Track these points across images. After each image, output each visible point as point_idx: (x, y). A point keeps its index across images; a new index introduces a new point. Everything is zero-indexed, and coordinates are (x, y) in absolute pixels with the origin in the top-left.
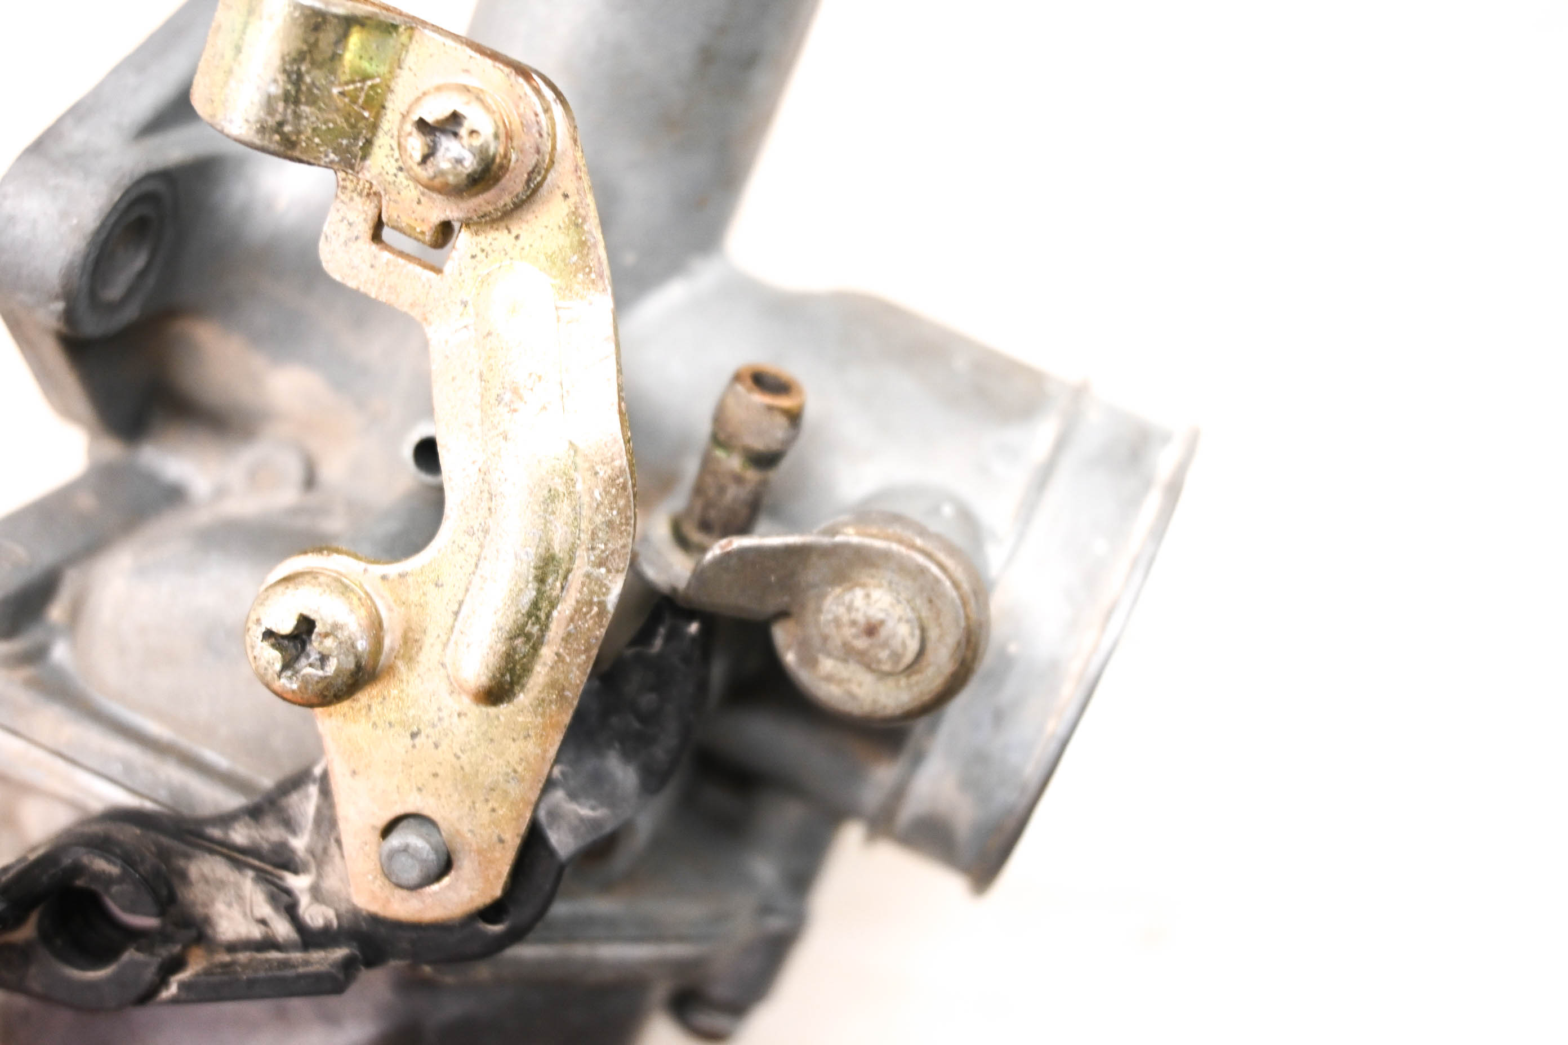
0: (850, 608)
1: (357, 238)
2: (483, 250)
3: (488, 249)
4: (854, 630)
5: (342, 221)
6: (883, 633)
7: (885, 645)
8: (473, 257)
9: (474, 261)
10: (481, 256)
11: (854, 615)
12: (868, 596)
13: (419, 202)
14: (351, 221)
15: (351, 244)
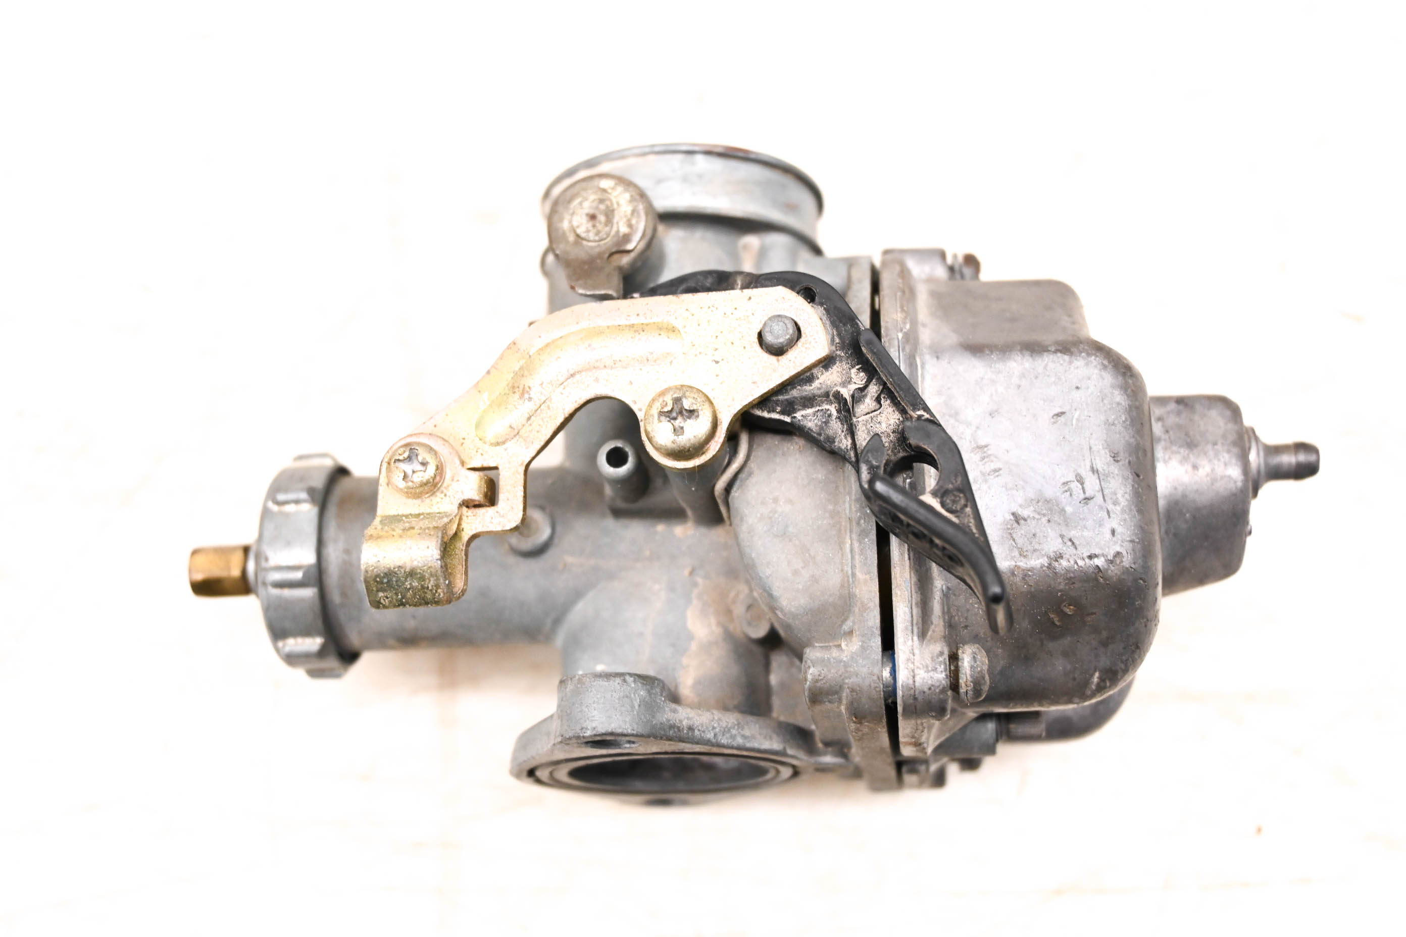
0: (588, 231)
1: (497, 512)
2: (477, 452)
3: (475, 450)
4: (598, 225)
5: (492, 523)
6: (592, 212)
7: (597, 208)
8: (482, 454)
9: (484, 454)
10: (480, 451)
11: (591, 228)
12: (578, 227)
13: (458, 481)
14: (490, 519)
15: (502, 514)
